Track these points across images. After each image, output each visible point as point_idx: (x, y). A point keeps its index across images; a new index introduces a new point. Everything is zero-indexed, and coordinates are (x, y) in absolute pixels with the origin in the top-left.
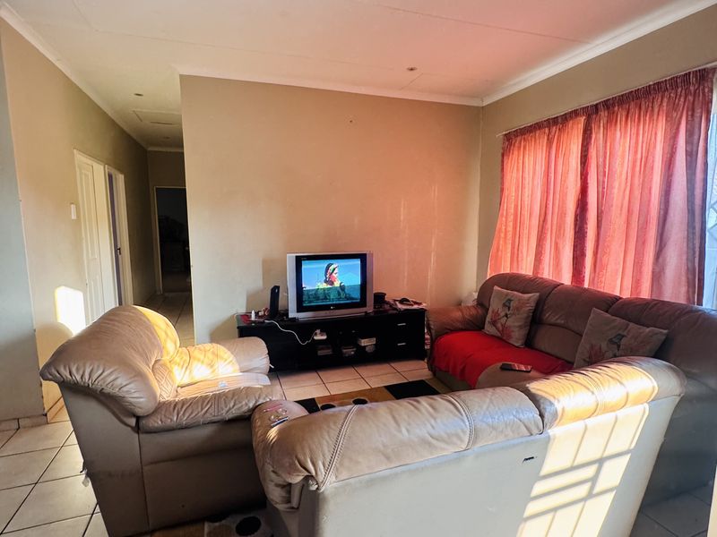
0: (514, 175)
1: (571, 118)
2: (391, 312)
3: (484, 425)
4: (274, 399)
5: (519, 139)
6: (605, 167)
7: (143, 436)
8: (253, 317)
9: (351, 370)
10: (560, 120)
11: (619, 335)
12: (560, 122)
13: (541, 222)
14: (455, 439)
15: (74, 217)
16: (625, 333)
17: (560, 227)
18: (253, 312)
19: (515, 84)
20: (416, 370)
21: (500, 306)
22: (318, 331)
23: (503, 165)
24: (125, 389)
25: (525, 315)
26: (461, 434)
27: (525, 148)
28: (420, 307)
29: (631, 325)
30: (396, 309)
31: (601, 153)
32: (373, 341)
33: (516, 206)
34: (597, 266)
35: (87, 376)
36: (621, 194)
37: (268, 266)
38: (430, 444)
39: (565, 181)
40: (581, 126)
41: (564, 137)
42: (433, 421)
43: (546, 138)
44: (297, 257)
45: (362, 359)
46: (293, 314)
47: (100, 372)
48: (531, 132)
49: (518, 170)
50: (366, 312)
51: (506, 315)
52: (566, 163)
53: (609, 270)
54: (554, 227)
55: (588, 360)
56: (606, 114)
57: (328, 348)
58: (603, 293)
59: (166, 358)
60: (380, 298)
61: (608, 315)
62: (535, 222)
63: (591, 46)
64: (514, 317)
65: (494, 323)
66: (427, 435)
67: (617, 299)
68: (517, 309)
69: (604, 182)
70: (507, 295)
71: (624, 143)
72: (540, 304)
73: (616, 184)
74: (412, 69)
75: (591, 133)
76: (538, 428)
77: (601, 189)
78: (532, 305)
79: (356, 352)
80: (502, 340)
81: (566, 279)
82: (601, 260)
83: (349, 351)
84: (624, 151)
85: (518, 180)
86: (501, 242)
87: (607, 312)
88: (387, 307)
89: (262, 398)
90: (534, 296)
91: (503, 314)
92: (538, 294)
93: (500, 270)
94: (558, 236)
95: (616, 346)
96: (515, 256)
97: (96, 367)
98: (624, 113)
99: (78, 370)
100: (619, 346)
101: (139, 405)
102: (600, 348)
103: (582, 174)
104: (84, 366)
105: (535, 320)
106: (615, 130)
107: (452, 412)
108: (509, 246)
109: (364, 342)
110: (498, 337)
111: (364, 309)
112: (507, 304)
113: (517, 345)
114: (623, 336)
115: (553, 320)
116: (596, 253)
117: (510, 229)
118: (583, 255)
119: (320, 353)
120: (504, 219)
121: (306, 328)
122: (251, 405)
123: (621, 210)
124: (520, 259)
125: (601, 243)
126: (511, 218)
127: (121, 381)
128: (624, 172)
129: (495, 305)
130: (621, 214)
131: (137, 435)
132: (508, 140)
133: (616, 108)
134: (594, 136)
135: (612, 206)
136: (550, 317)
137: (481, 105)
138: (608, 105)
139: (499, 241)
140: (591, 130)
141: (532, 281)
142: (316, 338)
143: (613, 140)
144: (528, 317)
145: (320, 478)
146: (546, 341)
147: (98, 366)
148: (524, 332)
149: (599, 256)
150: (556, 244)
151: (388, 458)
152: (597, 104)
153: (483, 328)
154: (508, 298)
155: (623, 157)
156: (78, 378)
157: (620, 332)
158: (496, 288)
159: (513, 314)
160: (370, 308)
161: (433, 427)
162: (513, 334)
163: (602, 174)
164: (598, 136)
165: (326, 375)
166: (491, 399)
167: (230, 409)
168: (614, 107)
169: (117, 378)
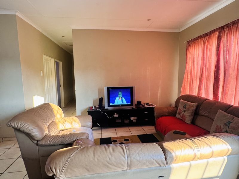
0: (191, 57)
1: (213, 33)
2: (142, 108)
3: (135, 160)
4: (83, 138)
5: (192, 43)
6: (227, 51)
7: (39, 147)
8: (94, 108)
9: (127, 128)
10: (208, 34)
11: (229, 122)
12: (208, 35)
13: (201, 75)
14: (120, 165)
15: (42, 75)
16: (232, 121)
17: (209, 76)
18: (94, 106)
19: (191, 22)
20: (149, 130)
21: (182, 108)
22: (116, 114)
23: (186, 53)
24: (31, 131)
25: (191, 111)
26: (123, 163)
27: (195, 46)
28: (153, 106)
29: (235, 117)
30: (144, 107)
31: (225, 46)
32: (136, 118)
33: (191, 69)
34: (224, 92)
35: (19, 126)
36: (234, 62)
37: (100, 91)
38: (108, 167)
39: (210, 58)
40: (217, 35)
41: (210, 40)
42: (110, 156)
43: (203, 41)
44: (108, 88)
45: (131, 124)
46: (106, 107)
47: (24, 124)
48: (197, 40)
49: (192, 55)
50: (133, 108)
51: (184, 111)
52: (211, 51)
53: (229, 94)
54: (206, 77)
55: (215, 131)
56: (227, 30)
57: (120, 120)
58: (226, 103)
59: (57, 121)
60: (139, 103)
61: (225, 113)
62: (199, 75)
63: (221, 3)
64: (187, 112)
65: (179, 114)
66: (106, 162)
67: (232, 106)
68: (188, 109)
69: (227, 58)
70: (185, 103)
71: (235, 41)
72: (198, 107)
73: (232, 58)
74: (149, 20)
75: (221, 38)
76: (163, 163)
77: (225, 60)
78: (195, 107)
79: (129, 122)
80: (182, 121)
81: (211, 98)
82: (225, 90)
83: (127, 121)
84: (235, 44)
85: (192, 58)
86: (186, 83)
87: (225, 112)
88: (141, 106)
89: (78, 137)
90: (195, 104)
91: (183, 110)
92: (197, 103)
93: (185, 93)
94: (207, 80)
95: (227, 126)
96: (191, 88)
97: (22, 123)
98: (235, 29)
99: (16, 124)
100: (228, 127)
101: (36, 137)
102: (221, 127)
103: (217, 55)
104: (19, 122)
105: (196, 113)
106: (231, 36)
107: (120, 153)
108: (189, 84)
109: (132, 118)
110: (181, 119)
111: (132, 107)
112: (185, 107)
113: (188, 123)
114: (231, 122)
115: (203, 114)
116: (223, 87)
117: (189, 77)
118: (218, 88)
119: (117, 121)
120: (187, 74)
121: (111, 113)
122: (74, 140)
123: (234, 69)
124: (193, 89)
125: (225, 82)
126: (189, 74)
127: (30, 128)
128: (235, 53)
129: (180, 107)
130: (234, 70)
131: (37, 147)
132: (188, 44)
133: (232, 27)
134: (222, 39)
135: (230, 67)
136: (202, 112)
137: (179, 32)
138: (228, 26)
139: (185, 82)
140: (221, 37)
141: (196, 98)
142: (115, 116)
143: (231, 39)
144: (192, 112)
145: (58, 176)
146: (200, 122)
147: (23, 123)
148: (191, 118)
149: (224, 88)
150: (207, 83)
151: (88, 170)
152: (223, 26)
153: (176, 115)
154: (186, 104)
155: (235, 47)
156: (16, 126)
157: (230, 121)
158: (181, 100)
159: (187, 111)
160: (134, 106)
161: (109, 159)
162: (186, 119)
163: (226, 54)
164: (224, 39)
165: (118, 129)
166: (142, 149)
167: (67, 140)
168: (231, 26)
169: (29, 127)
